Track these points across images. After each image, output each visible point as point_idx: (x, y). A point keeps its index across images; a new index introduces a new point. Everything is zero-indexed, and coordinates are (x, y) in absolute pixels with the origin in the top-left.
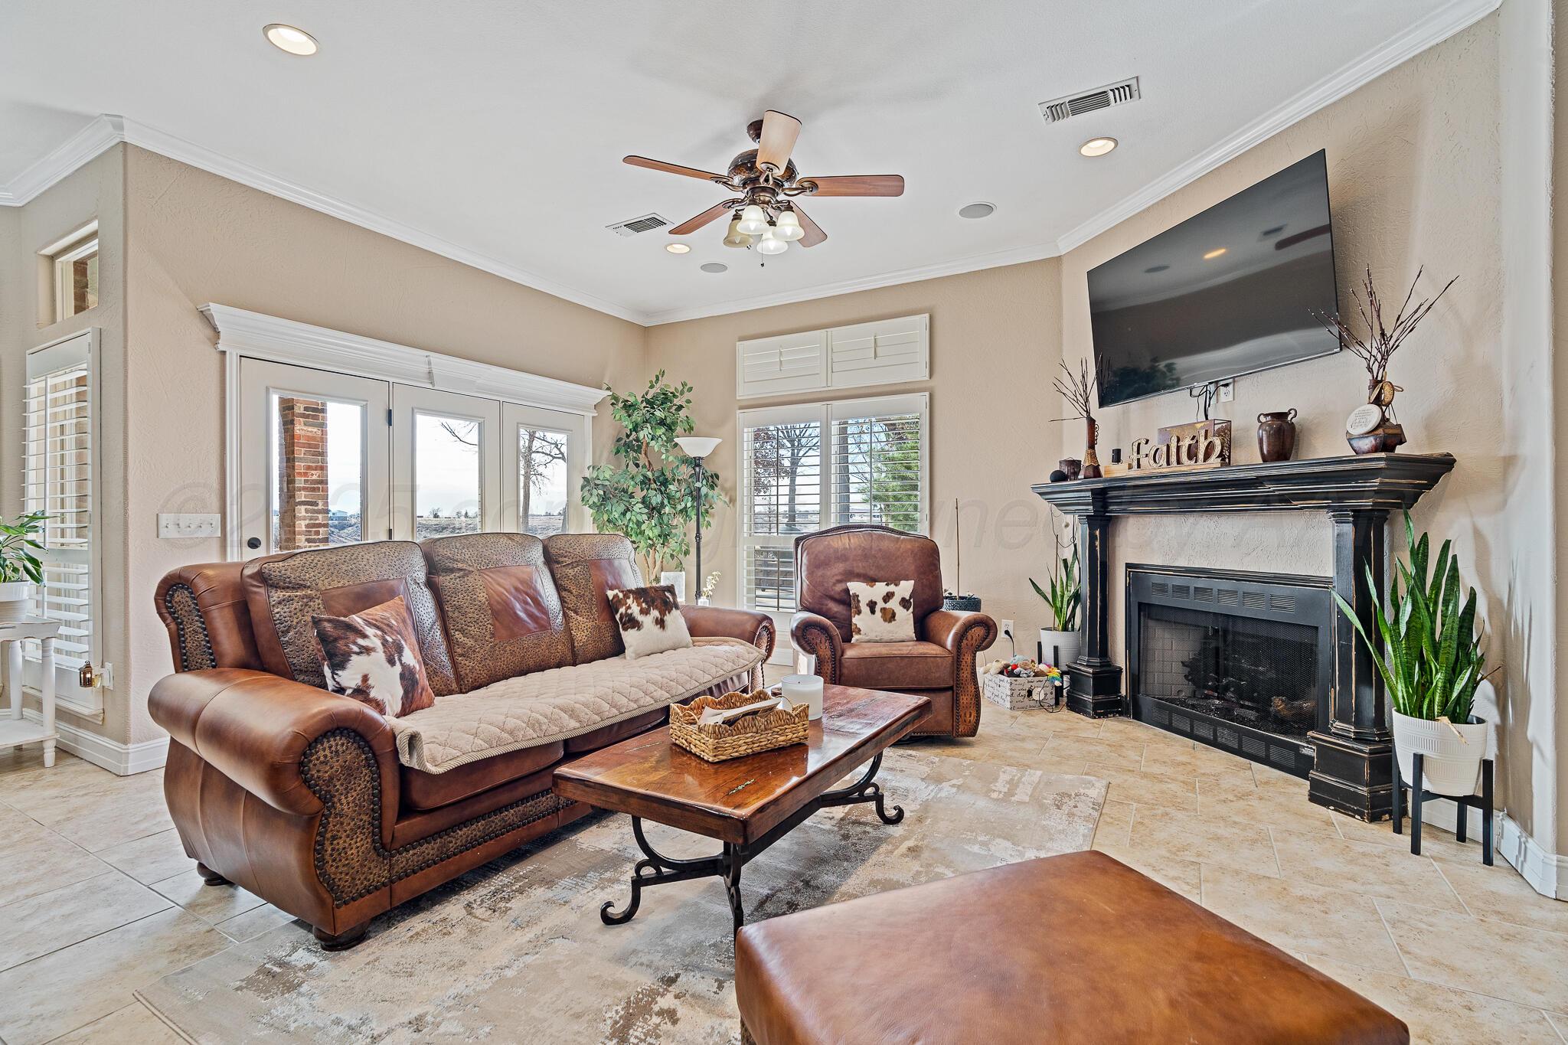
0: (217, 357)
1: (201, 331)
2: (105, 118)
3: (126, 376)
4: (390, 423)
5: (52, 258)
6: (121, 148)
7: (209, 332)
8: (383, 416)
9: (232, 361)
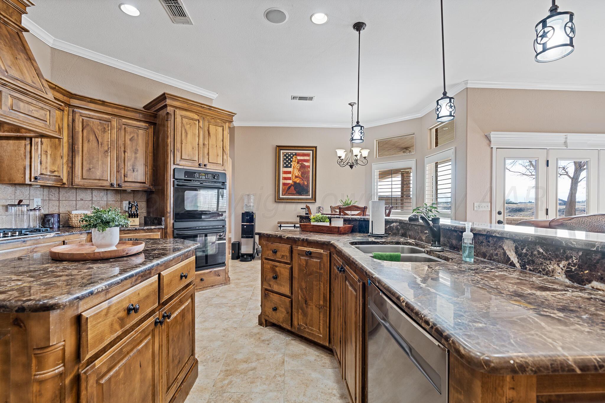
0: (489, 150)
1: (486, 142)
2: (463, 82)
3: (467, 160)
4: (548, 165)
5: (431, 129)
6: (466, 90)
7: (488, 142)
8: (545, 163)
9: (494, 150)
